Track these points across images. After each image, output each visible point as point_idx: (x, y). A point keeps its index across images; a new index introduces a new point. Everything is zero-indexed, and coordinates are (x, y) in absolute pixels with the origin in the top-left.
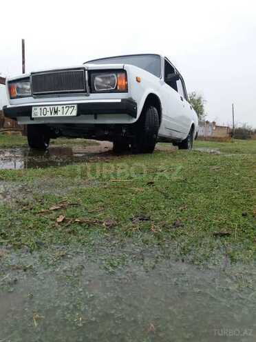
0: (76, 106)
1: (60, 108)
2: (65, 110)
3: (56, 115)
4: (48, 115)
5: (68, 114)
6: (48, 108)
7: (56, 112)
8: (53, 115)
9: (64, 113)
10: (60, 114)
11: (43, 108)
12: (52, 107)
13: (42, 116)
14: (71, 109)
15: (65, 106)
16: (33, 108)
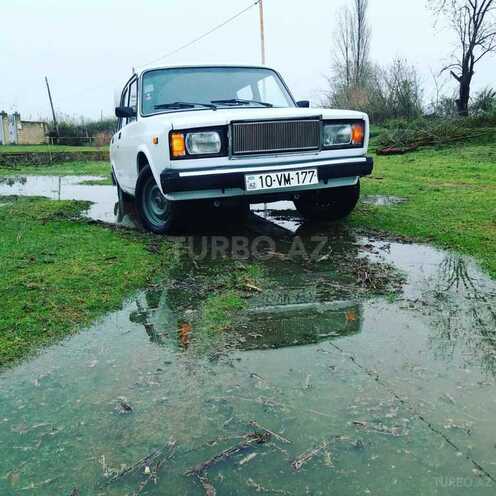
0: (316, 171)
1: (293, 174)
2: (302, 177)
3: (288, 185)
4: (276, 185)
5: (307, 183)
6: (273, 175)
7: (287, 181)
8: (283, 186)
9: (301, 181)
10: (294, 183)
11: (264, 176)
12: (279, 174)
13: (265, 187)
14: (309, 176)
15: (300, 172)
16: (247, 177)
